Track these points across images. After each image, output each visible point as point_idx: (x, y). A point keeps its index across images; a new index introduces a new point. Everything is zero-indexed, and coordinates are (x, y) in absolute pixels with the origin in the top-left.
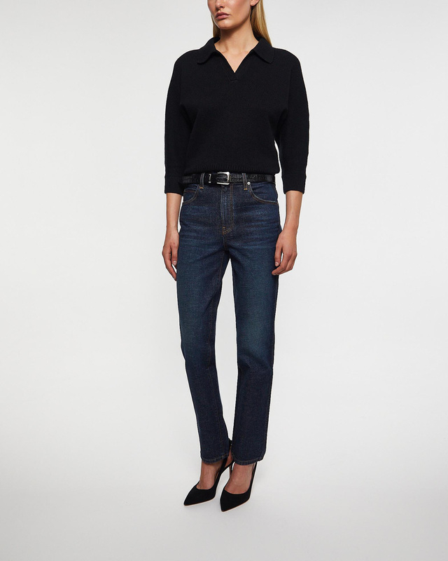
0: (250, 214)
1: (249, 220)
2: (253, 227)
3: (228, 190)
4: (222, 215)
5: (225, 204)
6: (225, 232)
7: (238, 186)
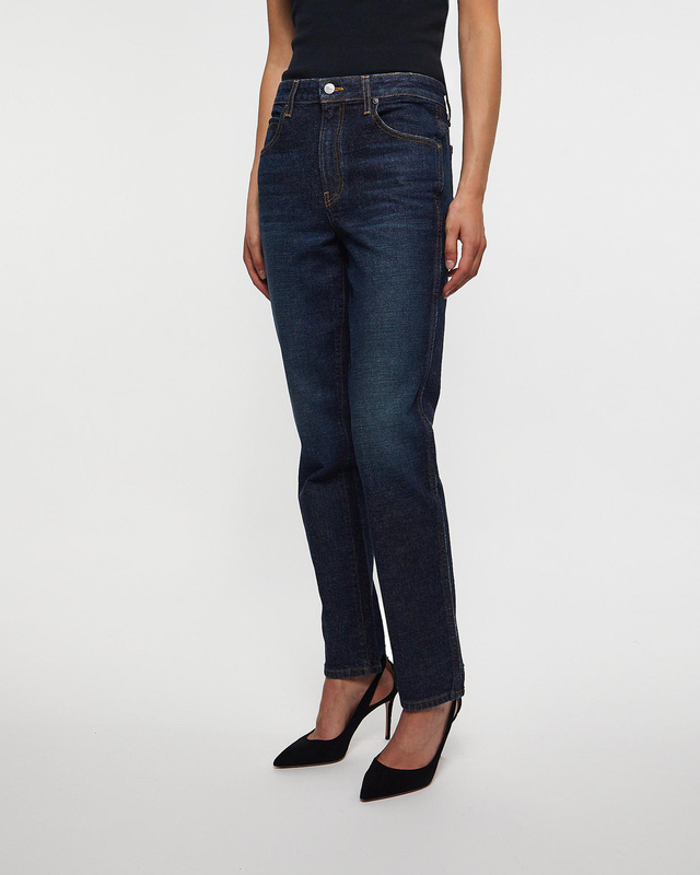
0: (375, 161)
1: (371, 175)
2: (379, 187)
3: (335, 116)
4: (322, 166)
5: (327, 143)
6: (328, 203)
7: (355, 107)
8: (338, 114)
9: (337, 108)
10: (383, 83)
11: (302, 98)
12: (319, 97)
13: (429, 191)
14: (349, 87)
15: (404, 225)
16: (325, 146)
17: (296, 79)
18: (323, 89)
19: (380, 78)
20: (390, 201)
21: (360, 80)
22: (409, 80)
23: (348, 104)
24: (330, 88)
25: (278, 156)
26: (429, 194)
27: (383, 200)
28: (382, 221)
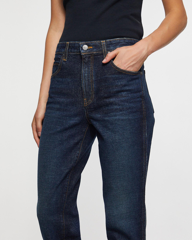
3: (89, 61)
4: (83, 86)
5: (86, 75)
6: (86, 104)
7: (99, 57)
8: (90, 60)
9: (89, 57)
10: (112, 44)
11: (71, 52)
12: (80, 52)
13: (138, 98)
14: (95, 46)
15: (127, 118)
16: (85, 76)
17: (68, 41)
18: (82, 48)
19: (110, 42)
20: (119, 105)
21: (101, 43)
22: (124, 42)
23: (95, 55)
24: (85, 47)
25: (60, 79)
26: (138, 99)
27: (116, 105)
28: (115, 116)
